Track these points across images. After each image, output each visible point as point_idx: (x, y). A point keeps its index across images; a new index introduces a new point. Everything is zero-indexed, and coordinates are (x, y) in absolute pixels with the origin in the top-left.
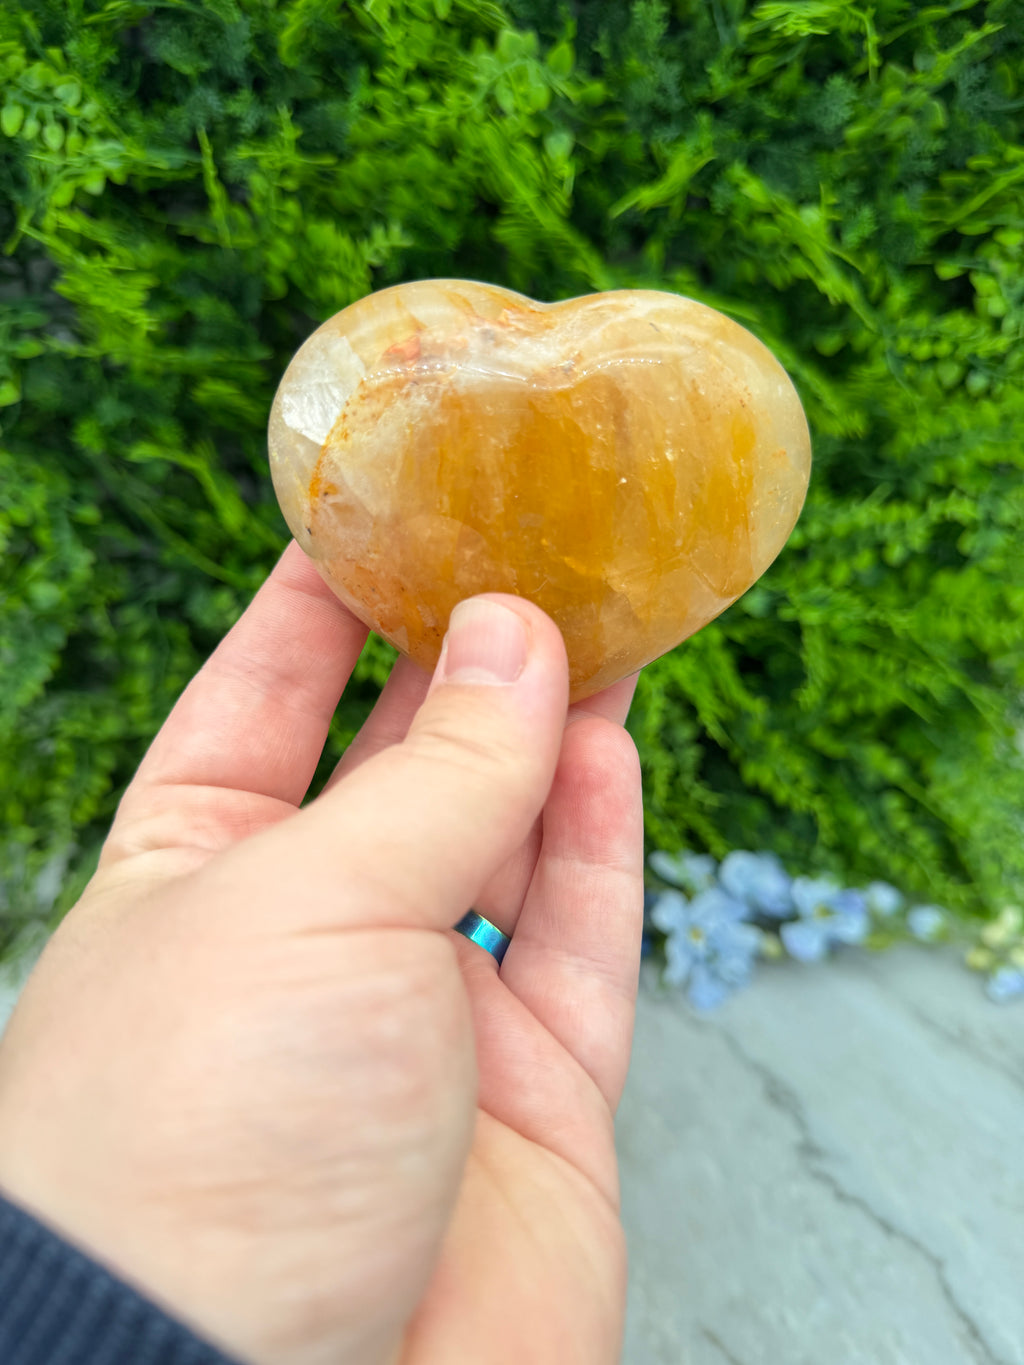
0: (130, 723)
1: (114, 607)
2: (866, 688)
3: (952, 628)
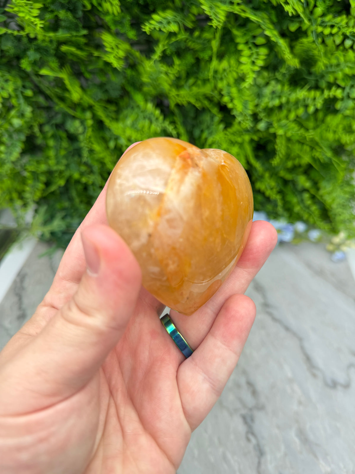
0: (49, 165)
1: (41, 126)
2: (299, 157)
3: (330, 136)
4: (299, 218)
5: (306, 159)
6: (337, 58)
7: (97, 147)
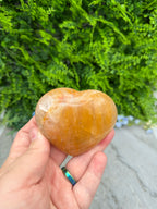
0: (13, 91)
1: (9, 73)
2: (129, 86)
3: (143, 76)
4: (130, 114)
5: (133, 87)
6: (145, 42)
7: (36, 82)
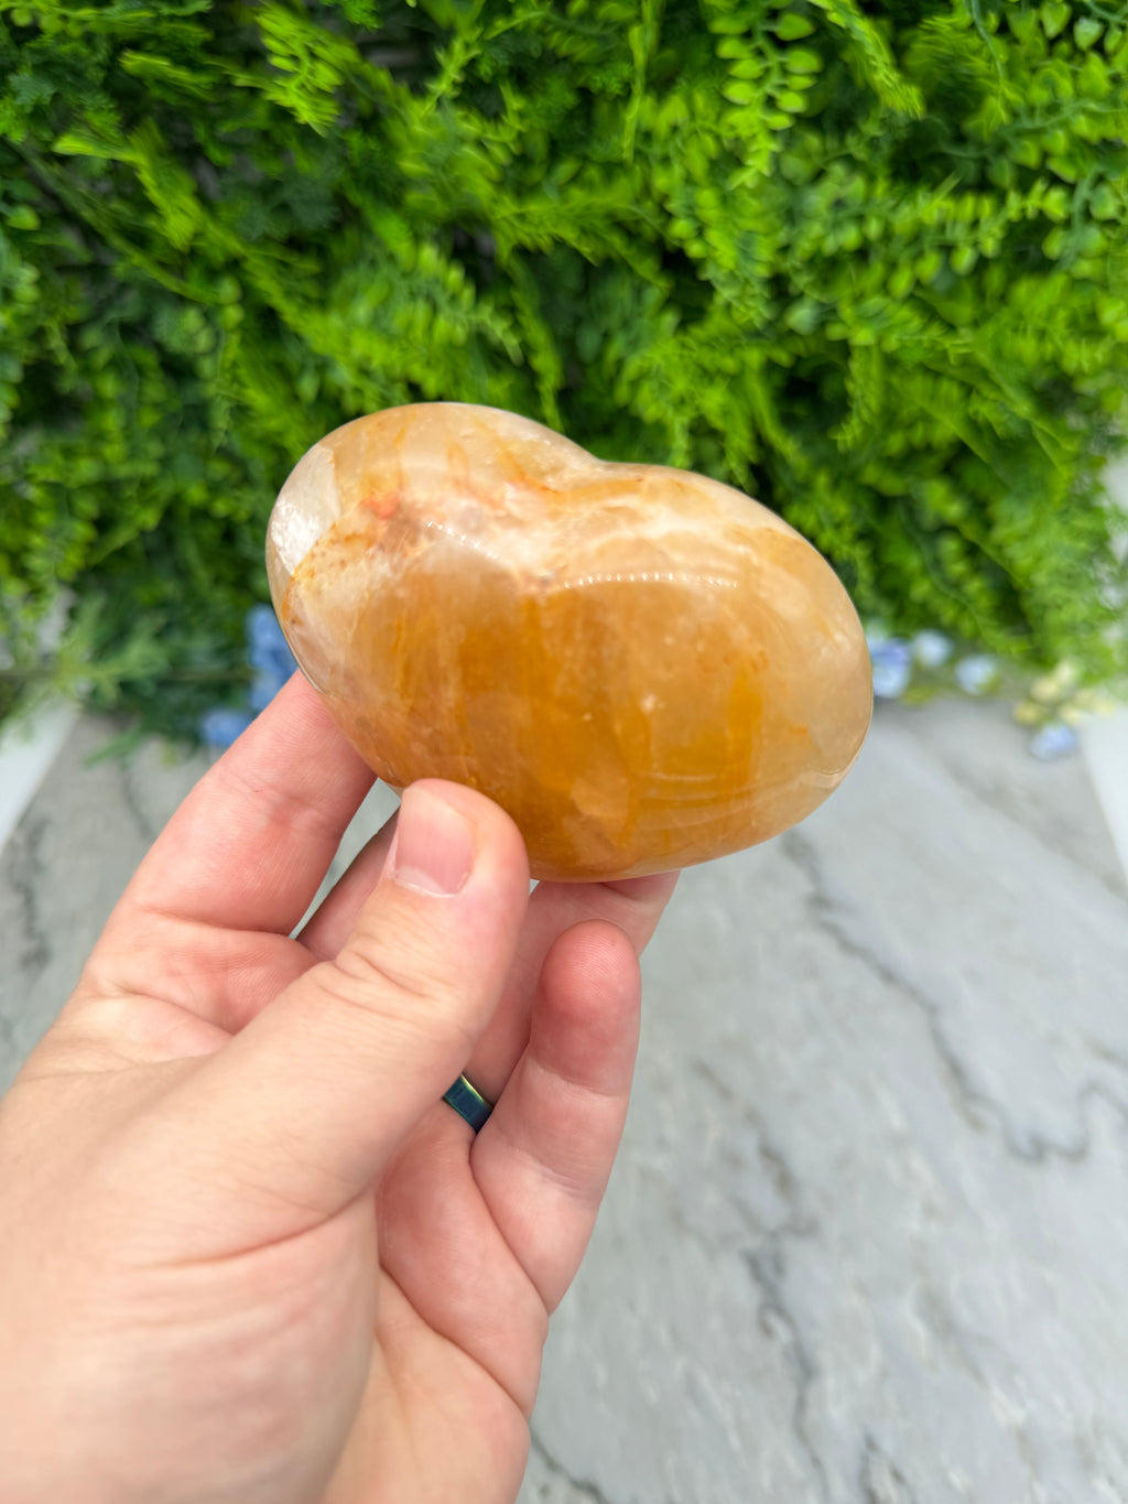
0: (106, 463)
2: (926, 418)
3: (1027, 348)
4: (927, 620)
5: (948, 427)
6: (1051, 85)
7: (258, 398)
